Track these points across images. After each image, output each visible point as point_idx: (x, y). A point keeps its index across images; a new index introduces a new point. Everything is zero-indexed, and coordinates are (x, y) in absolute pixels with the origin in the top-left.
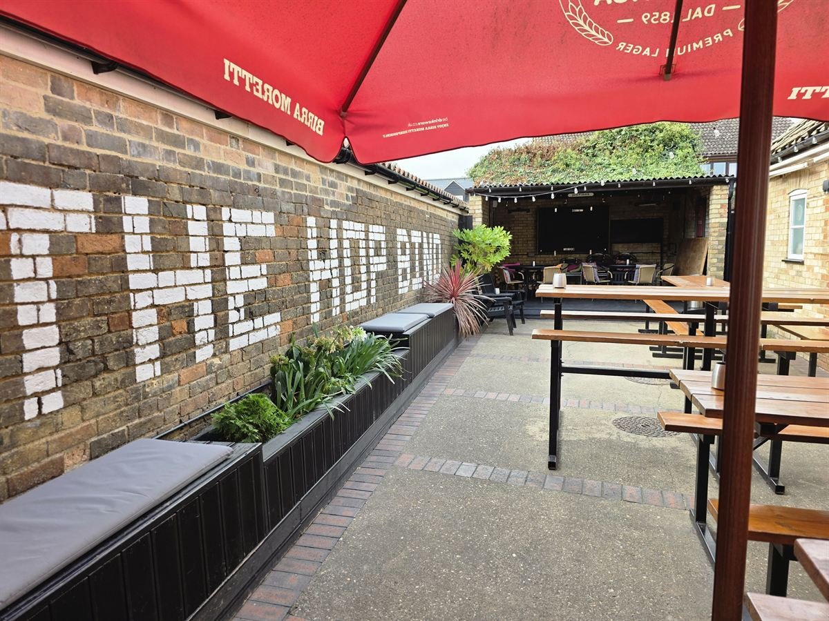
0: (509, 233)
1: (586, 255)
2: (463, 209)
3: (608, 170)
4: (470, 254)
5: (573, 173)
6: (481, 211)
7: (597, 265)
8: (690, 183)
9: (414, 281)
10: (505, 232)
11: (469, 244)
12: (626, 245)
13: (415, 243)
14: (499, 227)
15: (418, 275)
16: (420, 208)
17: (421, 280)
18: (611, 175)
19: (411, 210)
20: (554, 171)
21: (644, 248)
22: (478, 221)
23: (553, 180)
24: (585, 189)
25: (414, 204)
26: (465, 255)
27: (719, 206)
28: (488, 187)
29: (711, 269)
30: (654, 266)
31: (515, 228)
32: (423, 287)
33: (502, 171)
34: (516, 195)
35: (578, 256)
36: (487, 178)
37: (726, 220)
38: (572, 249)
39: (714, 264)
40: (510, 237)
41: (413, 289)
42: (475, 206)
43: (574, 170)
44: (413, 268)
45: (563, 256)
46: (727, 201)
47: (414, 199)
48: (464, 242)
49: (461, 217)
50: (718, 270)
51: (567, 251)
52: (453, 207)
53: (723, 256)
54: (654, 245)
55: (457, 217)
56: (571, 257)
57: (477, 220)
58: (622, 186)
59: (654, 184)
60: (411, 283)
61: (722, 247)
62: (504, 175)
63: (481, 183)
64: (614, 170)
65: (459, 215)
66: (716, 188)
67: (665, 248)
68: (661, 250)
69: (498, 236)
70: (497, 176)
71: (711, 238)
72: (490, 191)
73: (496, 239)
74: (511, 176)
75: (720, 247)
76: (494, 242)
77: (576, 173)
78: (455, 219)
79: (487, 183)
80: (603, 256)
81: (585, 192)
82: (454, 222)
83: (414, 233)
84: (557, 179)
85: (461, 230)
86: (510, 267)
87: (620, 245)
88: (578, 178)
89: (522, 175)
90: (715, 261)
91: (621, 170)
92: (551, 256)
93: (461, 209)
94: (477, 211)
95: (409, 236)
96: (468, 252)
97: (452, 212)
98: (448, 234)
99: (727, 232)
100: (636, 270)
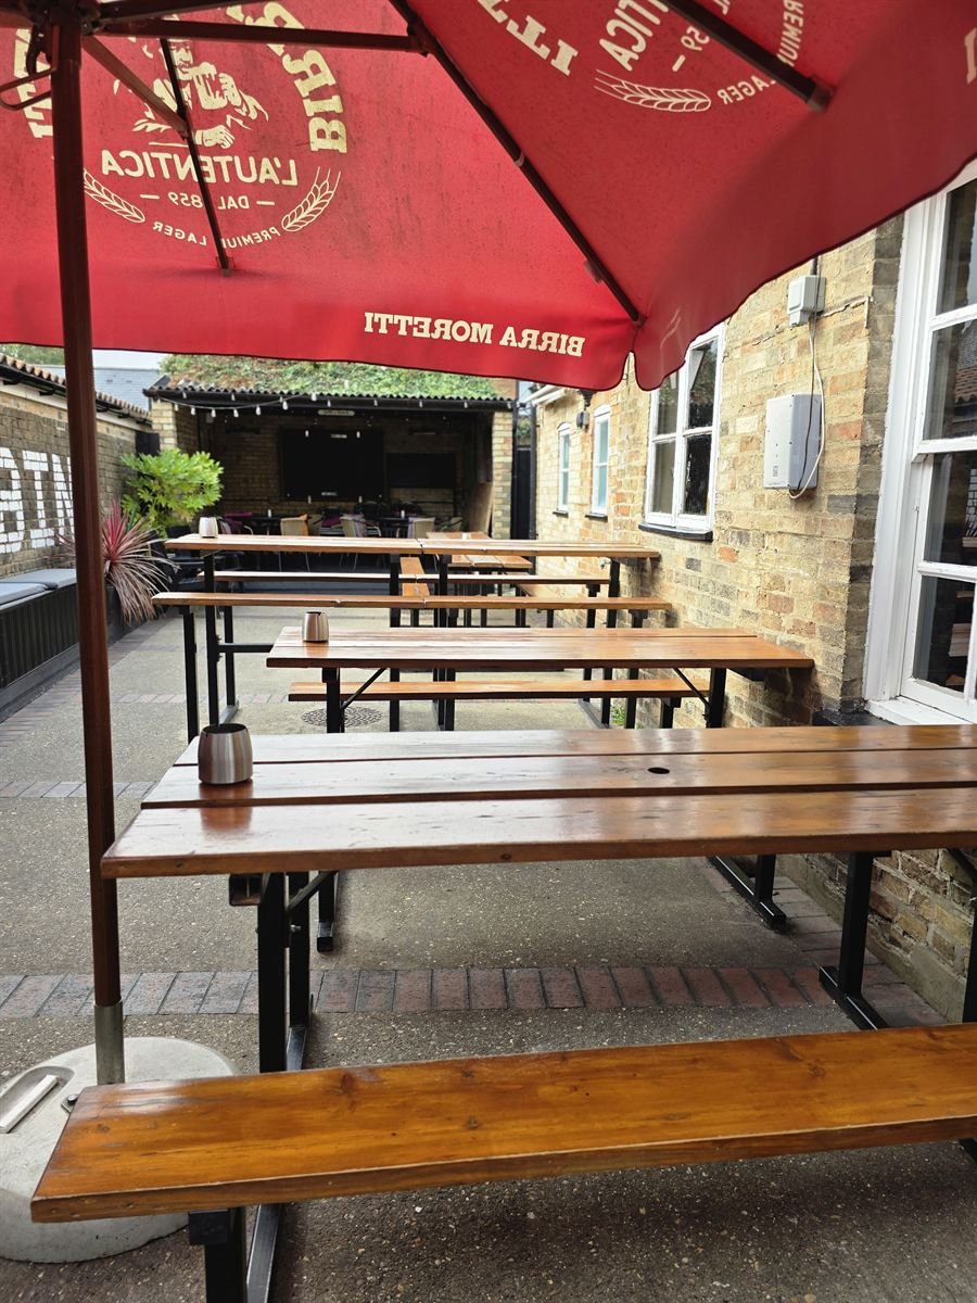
0: (218, 463)
1: (354, 504)
2: (145, 422)
3: (372, 379)
4: (154, 495)
5: (325, 379)
6: (172, 427)
7: (365, 517)
8: (466, 405)
9: (34, 533)
10: (212, 461)
11: (153, 477)
12: (409, 491)
13: (32, 472)
14: (203, 453)
15: (43, 524)
16: (42, 416)
17: (51, 532)
18: (376, 387)
19: (19, 417)
20: (296, 373)
21: (433, 495)
22: (169, 443)
23: (293, 387)
24: (329, 404)
25: (23, 407)
26: (146, 497)
27: (502, 441)
28: (182, 389)
29: (497, 526)
30: (432, 520)
31: (248, 458)
32: (57, 545)
33: (216, 365)
34: (214, 406)
35: (343, 504)
36: (191, 375)
37: (510, 459)
38: (333, 494)
39: (498, 517)
40: (220, 470)
41: (34, 544)
42: (163, 419)
43: (325, 373)
44: (30, 514)
45: (322, 504)
46: (511, 434)
47: (26, 399)
48: (144, 476)
49: (139, 435)
50: (504, 526)
51: (326, 497)
52: (120, 417)
53: (508, 507)
54: (446, 491)
55: (133, 434)
56: (333, 506)
57: (167, 441)
58: (380, 403)
59: (421, 404)
60: (27, 536)
61: (507, 495)
62: (219, 373)
63: (181, 382)
64: (380, 379)
65: (136, 431)
66: (498, 415)
67: (459, 497)
68: (455, 499)
69: (200, 467)
70: (207, 373)
71: (494, 483)
72: (185, 396)
73: (195, 472)
74: (230, 375)
75: (505, 495)
76: (191, 476)
77: (329, 378)
78: (129, 438)
79: (191, 384)
80: (376, 506)
81: (328, 408)
82: (125, 442)
83: (28, 455)
84: (298, 387)
85: (138, 456)
86: (234, 518)
87: (401, 491)
88: (330, 387)
89: (247, 375)
90: (499, 513)
91: (389, 380)
92: (304, 503)
93: (138, 422)
94: (166, 427)
95: (19, 460)
96: (150, 491)
97: (120, 426)
98: (113, 461)
99: (513, 475)
100: (410, 526)
